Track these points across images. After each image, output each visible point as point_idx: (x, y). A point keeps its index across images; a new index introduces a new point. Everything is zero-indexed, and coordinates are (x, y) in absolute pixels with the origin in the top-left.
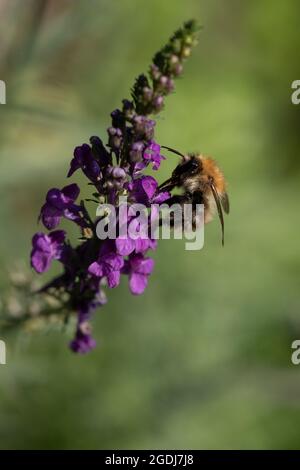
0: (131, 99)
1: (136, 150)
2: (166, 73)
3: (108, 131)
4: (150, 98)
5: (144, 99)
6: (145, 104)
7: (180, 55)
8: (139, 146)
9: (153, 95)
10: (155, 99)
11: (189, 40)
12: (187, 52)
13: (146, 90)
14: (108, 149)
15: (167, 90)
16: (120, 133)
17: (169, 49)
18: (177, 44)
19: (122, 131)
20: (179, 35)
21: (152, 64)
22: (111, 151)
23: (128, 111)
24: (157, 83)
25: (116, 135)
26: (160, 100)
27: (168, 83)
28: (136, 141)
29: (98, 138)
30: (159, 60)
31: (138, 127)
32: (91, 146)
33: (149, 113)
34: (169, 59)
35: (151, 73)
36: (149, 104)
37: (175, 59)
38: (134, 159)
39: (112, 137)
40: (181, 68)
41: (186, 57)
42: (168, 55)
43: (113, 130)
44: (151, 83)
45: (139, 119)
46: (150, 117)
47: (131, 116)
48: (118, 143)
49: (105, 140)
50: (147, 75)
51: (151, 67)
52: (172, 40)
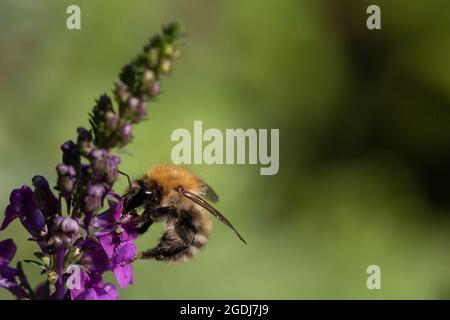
0: (88, 127)
1: (94, 196)
2: (137, 94)
3: (57, 169)
4: (114, 126)
5: (106, 127)
6: (108, 134)
7: (156, 70)
8: (98, 190)
9: (118, 123)
10: (121, 128)
11: (169, 50)
12: (166, 66)
13: (110, 115)
14: (56, 194)
15: (138, 116)
16: (72, 172)
17: (143, 62)
18: (153, 55)
19: (76, 169)
20: (156, 43)
21: (117, 80)
22: (61, 195)
23: (85, 144)
24: (124, 106)
25: (68, 174)
26: (128, 129)
27: (139, 106)
28: (94, 183)
29: (43, 178)
30: (128, 76)
31: (98, 165)
32: (33, 188)
33: (113, 146)
34: (141, 74)
35: (117, 93)
36: (113, 134)
37: (149, 75)
38: (90, 208)
39: (62, 177)
40: (156, 87)
41: (164, 73)
42: (141, 69)
43: (64, 168)
44: (116, 106)
45: (98, 154)
46: (114, 152)
47: (88, 150)
48: (69, 185)
49: (52, 183)
50: (111, 96)
51: (116, 85)
52: (147, 50)
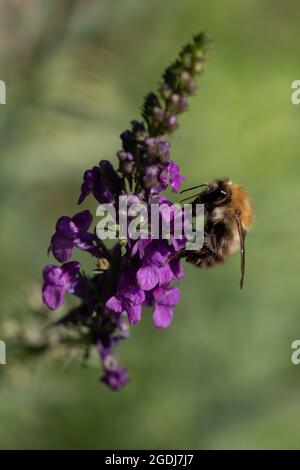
0: (140, 119)
1: (150, 176)
2: (177, 91)
3: (118, 155)
4: (161, 119)
5: (154, 120)
6: (156, 125)
7: (191, 71)
8: (153, 171)
9: (165, 115)
10: (167, 120)
11: (199, 54)
12: (198, 67)
13: (156, 110)
14: (120, 175)
15: (181, 108)
16: (130, 157)
17: (178, 65)
18: (187, 60)
19: (133, 154)
20: (188, 50)
21: (162, 80)
22: (124, 176)
23: (139, 134)
24: (169, 101)
25: (127, 160)
26: (173, 120)
27: (180, 101)
28: (150, 165)
29: (108, 162)
30: (170, 77)
31: (150, 151)
32: (102, 170)
33: (162, 134)
34: (180, 75)
35: (161, 91)
36: (161, 125)
37: (185, 76)
38: (148, 185)
39: (123, 162)
40: (192, 84)
41: (198, 73)
42: (177, 71)
43: (124, 155)
44: (163, 103)
45: (150, 142)
46: (163, 138)
47: (142, 138)
48: (129, 168)
49: (116, 166)
50: (158, 94)
51: (159, 83)
52: (182, 55)
